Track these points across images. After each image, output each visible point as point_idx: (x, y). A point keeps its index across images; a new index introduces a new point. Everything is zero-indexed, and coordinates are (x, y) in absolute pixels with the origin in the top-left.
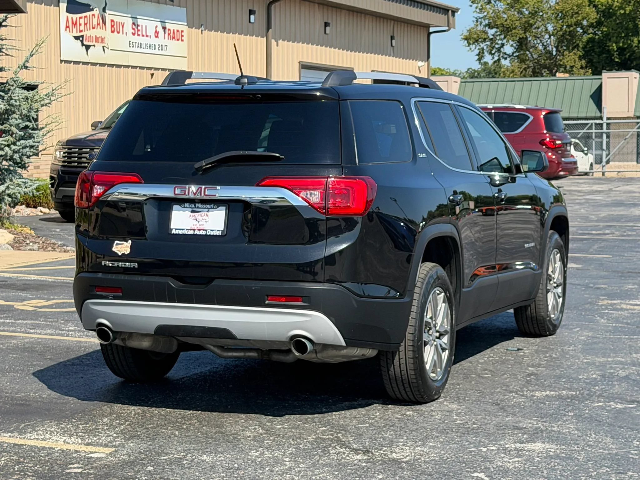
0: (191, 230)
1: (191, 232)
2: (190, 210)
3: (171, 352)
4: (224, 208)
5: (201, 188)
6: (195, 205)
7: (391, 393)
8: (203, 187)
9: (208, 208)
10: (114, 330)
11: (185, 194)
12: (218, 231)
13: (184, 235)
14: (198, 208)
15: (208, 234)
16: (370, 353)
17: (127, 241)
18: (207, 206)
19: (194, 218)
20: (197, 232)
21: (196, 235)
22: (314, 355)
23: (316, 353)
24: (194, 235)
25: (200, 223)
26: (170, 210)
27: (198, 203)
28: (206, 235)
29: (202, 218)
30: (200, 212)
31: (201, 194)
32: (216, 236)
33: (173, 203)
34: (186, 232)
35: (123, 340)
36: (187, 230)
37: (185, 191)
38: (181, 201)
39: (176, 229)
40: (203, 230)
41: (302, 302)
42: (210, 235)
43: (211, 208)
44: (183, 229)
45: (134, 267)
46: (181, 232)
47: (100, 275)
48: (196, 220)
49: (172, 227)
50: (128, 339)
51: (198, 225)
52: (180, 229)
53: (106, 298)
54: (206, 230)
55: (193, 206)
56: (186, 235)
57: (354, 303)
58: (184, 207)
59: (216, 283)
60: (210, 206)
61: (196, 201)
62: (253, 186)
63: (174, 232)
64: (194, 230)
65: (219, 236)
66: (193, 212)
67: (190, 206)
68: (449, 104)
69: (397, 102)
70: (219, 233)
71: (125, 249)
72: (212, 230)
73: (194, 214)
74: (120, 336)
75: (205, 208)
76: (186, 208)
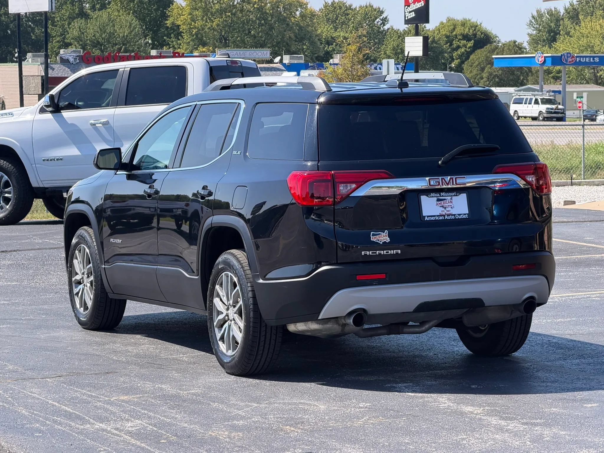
0: (441, 216)
1: (441, 218)
2: (436, 198)
6: (440, 195)
8: (454, 177)
9: (451, 196)
11: (439, 184)
12: (464, 214)
13: (435, 220)
14: (443, 196)
15: (457, 218)
17: (383, 232)
18: (451, 194)
19: (440, 205)
20: (446, 217)
21: (447, 220)
24: (444, 220)
25: (447, 209)
26: (418, 200)
27: (444, 192)
28: (455, 219)
29: (447, 205)
30: (445, 199)
32: (464, 219)
33: (419, 194)
34: (437, 218)
36: (438, 216)
37: (439, 182)
38: (427, 192)
39: (428, 216)
40: (452, 215)
43: (455, 196)
44: (434, 216)
45: (397, 253)
46: (433, 218)
48: (443, 206)
49: (424, 215)
51: (446, 211)
52: (432, 216)
54: (454, 215)
55: (438, 195)
58: (431, 197)
60: (453, 194)
63: (426, 219)
64: (444, 216)
65: (466, 218)
66: (438, 200)
67: (436, 195)
70: (466, 216)
71: (384, 238)
72: (459, 215)
73: (440, 202)
75: (449, 196)
76: (433, 197)
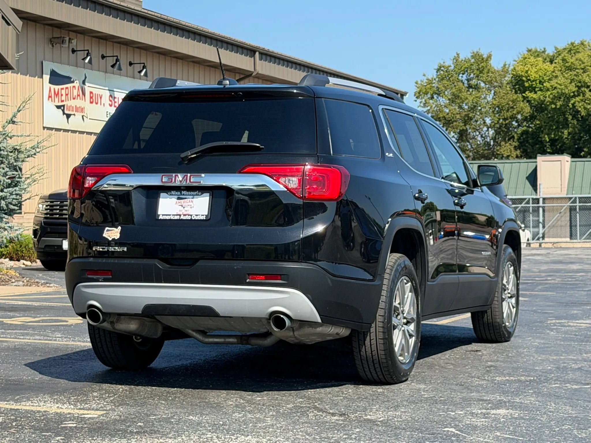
0: (177, 215)
1: (177, 218)
2: (176, 197)
3: (156, 337)
4: (208, 194)
5: (187, 176)
6: (181, 193)
7: (362, 374)
8: (189, 175)
9: (192, 195)
10: (103, 311)
11: (171, 182)
12: (202, 215)
13: (170, 220)
14: (184, 195)
15: (193, 218)
16: (344, 332)
17: (117, 227)
18: (192, 193)
19: (179, 204)
20: (183, 217)
21: (182, 220)
22: (291, 334)
23: (293, 331)
24: (180, 220)
25: (186, 209)
26: (157, 197)
27: (184, 190)
28: (191, 220)
29: (187, 204)
30: (186, 198)
31: (186, 182)
32: (201, 220)
33: (160, 191)
34: (172, 218)
35: (112, 323)
36: (173, 215)
37: (172, 179)
38: (167, 189)
39: (163, 215)
40: (189, 215)
41: (281, 280)
42: (195, 220)
43: (196, 195)
44: (169, 215)
45: (123, 251)
46: (168, 218)
47: (91, 259)
48: (182, 206)
49: (159, 213)
50: (117, 322)
51: (183, 211)
52: (167, 215)
53: (97, 280)
54: (191, 215)
55: (179, 193)
56: (172, 220)
57: (330, 282)
58: (171, 195)
59: (200, 263)
60: (195, 193)
61: (182, 188)
62: (235, 173)
63: (161, 217)
64: (180, 215)
65: (203, 220)
66: (179, 198)
67: (177, 193)
68: (412, 116)
69: (367, 107)
70: (204, 218)
71: (115, 234)
72: (197, 215)
73: (179, 201)
74: (109, 318)
75: (190, 195)
76: (173, 195)
